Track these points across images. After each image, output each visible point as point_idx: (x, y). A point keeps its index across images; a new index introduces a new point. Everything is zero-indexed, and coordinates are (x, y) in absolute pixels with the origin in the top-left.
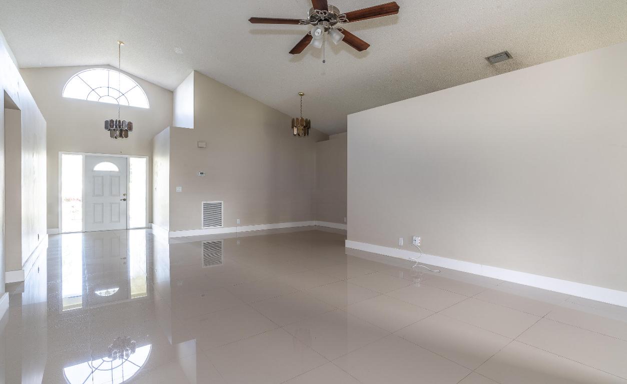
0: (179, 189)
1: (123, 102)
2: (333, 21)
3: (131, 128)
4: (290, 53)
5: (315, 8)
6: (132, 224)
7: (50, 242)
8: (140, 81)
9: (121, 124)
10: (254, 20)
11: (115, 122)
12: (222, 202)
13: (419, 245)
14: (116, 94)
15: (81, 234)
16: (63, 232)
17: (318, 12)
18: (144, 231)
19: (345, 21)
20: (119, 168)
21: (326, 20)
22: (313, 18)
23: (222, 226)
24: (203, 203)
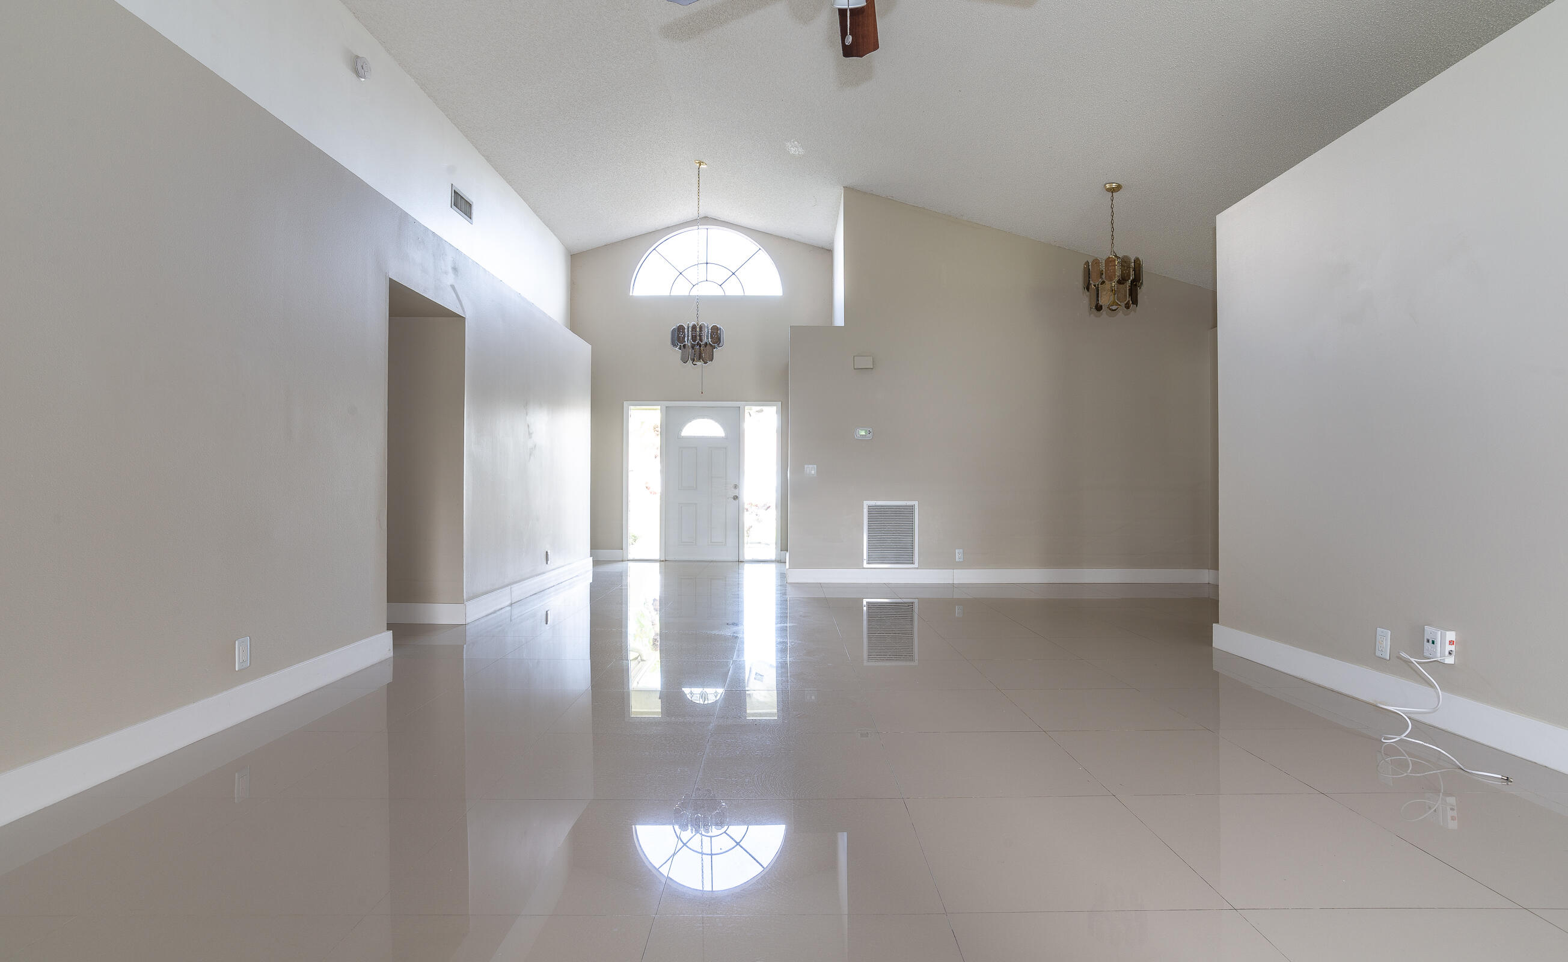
0: (811, 470)
1: (733, 289)
3: (719, 339)
6: (748, 553)
7: (595, 576)
8: (765, 238)
9: (698, 333)
12: (916, 503)
13: (1450, 660)
14: (719, 275)
15: (658, 564)
16: (630, 557)
18: (773, 566)
20: (725, 430)
23: (916, 565)
24: (866, 503)
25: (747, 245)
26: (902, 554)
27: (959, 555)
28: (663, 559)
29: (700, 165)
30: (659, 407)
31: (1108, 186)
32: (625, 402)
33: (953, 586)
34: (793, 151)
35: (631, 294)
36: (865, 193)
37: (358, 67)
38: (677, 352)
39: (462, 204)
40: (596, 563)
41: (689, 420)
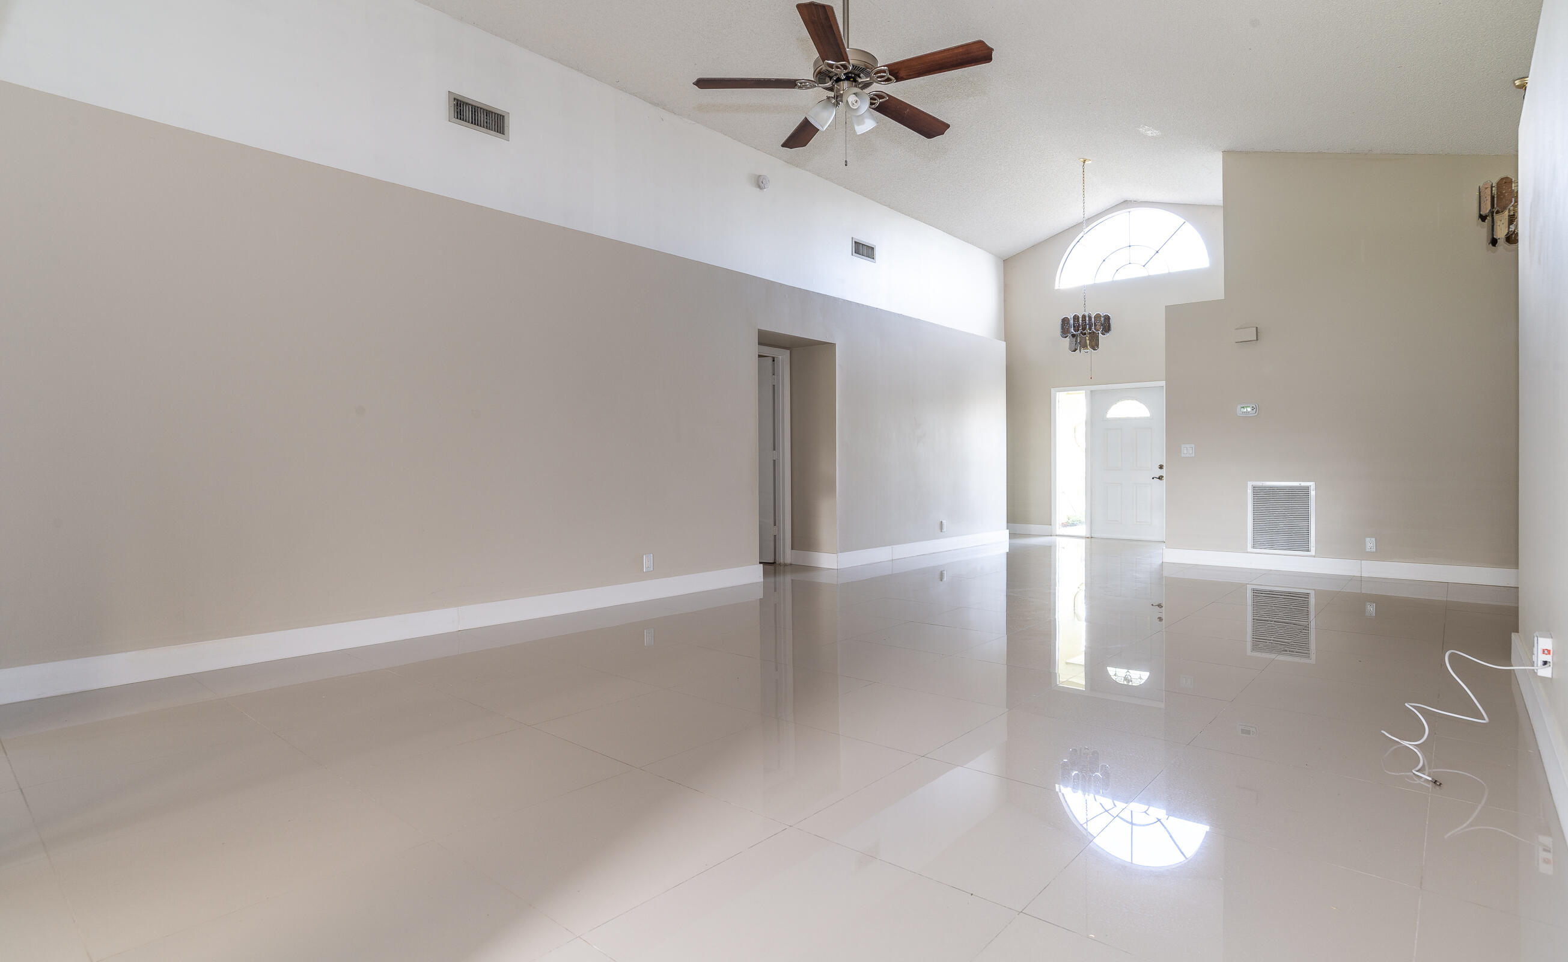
1: (1156, 269)
2: (864, 79)
3: (1108, 326)
4: (783, 146)
5: (824, 57)
7: (1012, 548)
9: (1091, 322)
10: (703, 83)
11: (1080, 319)
14: (1142, 256)
16: (1058, 532)
17: (831, 66)
19: (888, 80)
21: (848, 78)
22: (822, 76)
23: (1313, 553)
24: (1250, 484)
25: (1173, 219)
26: (1298, 541)
27: (1370, 544)
28: (1089, 536)
29: (1084, 162)
30: (1084, 391)
31: (1517, 83)
32: (1052, 389)
33: (1361, 579)
34: (1149, 133)
35: (1056, 287)
36: (1247, 153)
37: (759, 183)
38: (1067, 342)
39: (863, 250)
40: (1012, 535)
41: (1115, 402)
